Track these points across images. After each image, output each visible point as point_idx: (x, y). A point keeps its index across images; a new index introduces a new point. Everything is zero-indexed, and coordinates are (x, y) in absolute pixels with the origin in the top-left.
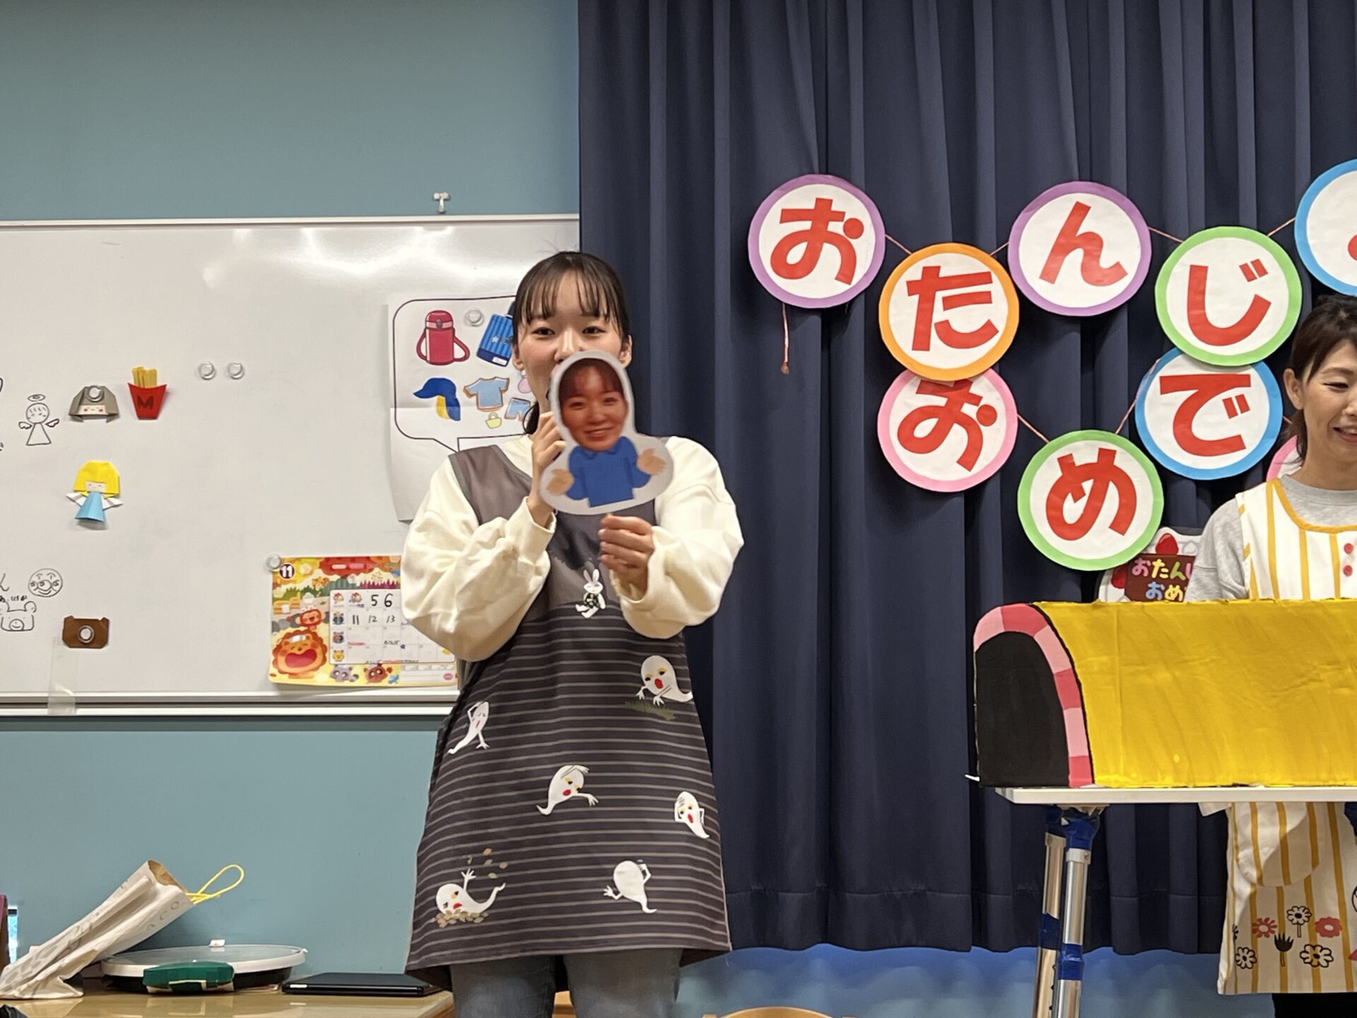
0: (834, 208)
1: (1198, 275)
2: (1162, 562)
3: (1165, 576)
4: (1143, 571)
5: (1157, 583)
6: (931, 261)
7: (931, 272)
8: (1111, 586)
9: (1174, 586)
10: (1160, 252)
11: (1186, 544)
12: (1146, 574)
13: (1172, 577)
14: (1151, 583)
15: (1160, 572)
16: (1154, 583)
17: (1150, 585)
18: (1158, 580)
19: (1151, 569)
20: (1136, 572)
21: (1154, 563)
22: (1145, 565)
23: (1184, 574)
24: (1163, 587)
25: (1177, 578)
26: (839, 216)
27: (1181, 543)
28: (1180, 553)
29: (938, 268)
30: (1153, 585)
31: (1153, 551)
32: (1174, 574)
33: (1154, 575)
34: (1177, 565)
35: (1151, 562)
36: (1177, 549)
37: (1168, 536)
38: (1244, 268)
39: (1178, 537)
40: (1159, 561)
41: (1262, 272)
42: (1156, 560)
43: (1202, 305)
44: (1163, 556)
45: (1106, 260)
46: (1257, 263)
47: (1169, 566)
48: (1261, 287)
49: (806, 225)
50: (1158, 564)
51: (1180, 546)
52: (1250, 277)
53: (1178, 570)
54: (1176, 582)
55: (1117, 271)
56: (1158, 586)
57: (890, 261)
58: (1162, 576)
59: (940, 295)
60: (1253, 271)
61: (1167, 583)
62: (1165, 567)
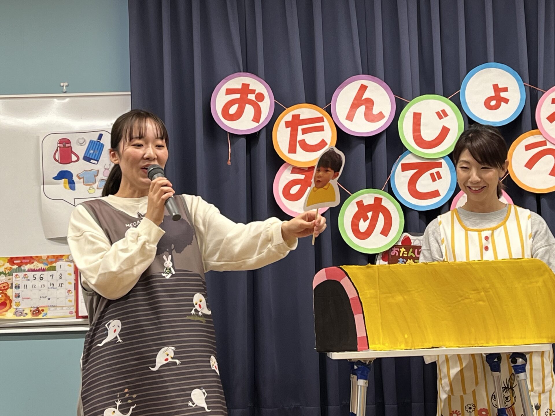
0: (251, 88)
1: (417, 117)
2: (405, 248)
3: (406, 255)
4: (396, 253)
5: (402, 259)
6: (296, 112)
7: (296, 117)
8: (381, 261)
9: (410, 260)
10: (400, 106)
11: (415, 240)
12: (397, 255)
13: (409, 256)
14: (400, 258)
15: (403, 253)
16: (401, 259)
17: (399, 260)
18: (403, 257)
19: (399, 252)
20: (392, 254)
21: (401, 249)
22: (397, 250)
23: (415, 254)
24: (405, 261)
25: (411, 256)
26: (253, 92)
27: (413, 240)
28: (412, 244)
29: (299, 115)
31: (400, 244)
32: (410, 254)
33: (401, 255)
34: (411, 250)
35: (400, 249)
36: (411, 243)
37: (407, 237)
38: (438, 113)
39: (411, 237)
40: (403, 248)
41: (446, 115)
42: (401, 248)
43: (419, 131)
44: (404, 246)
45: (375, 111)
46: (443, 111)
47: (408, 251)
48: (445, 122)
49: (238, 96)
50: (403, 250)
51: (412, 241)
52: (440, 117)
53: (412, 252)
54: (411, 258)
55: (381, 116)
56: (403, 260)
57: (277, 112)
58: (405, 255)
59: (300, 128)
60: (442, 115)
61: (407, 258)
62: (406, 251)
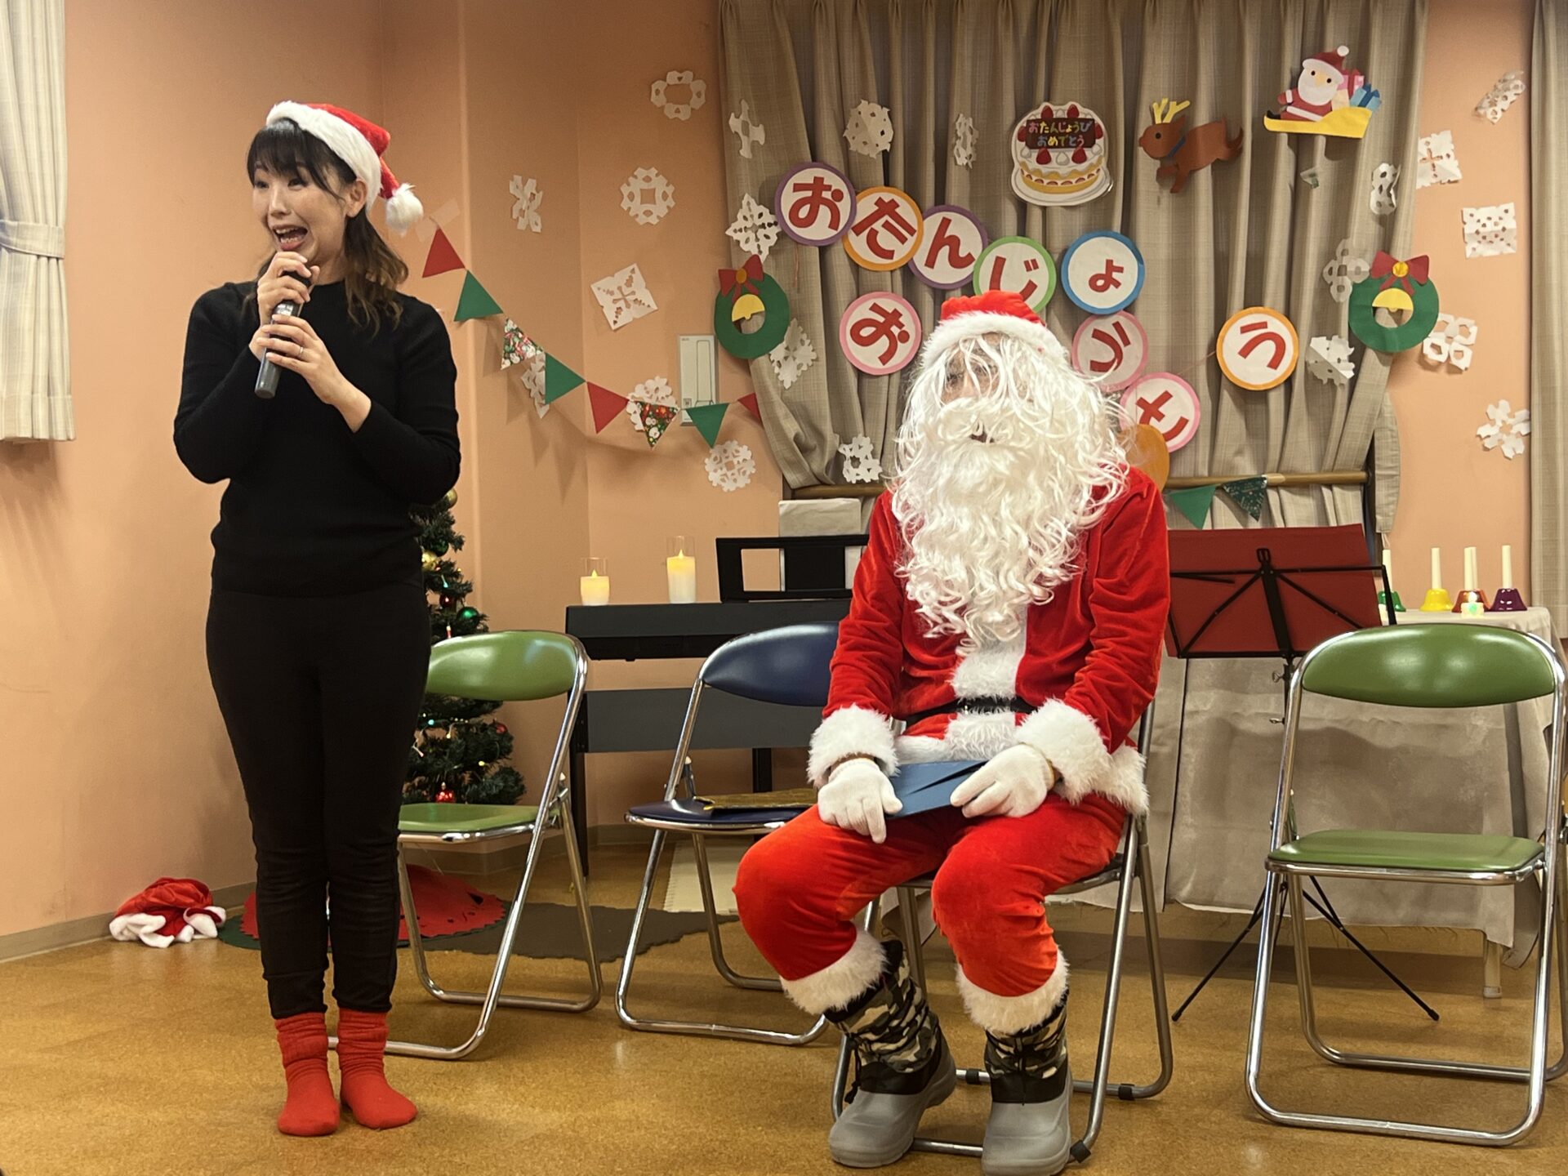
0: (825, 183)
2: (1046, 123)
3: (1046, 132)
8: (1018, 140)
11: (1057, 111)
12: (1036, 132)
15: (1044, 129)
18: (1044, 134)
19: (1039, 128)
20: (1031, 131)
22: (1037, 125)
23: (1058, 130)
24: (1046, 138)
25: (1054, 132)
26: (828, 188)
28: (1054, 117)
30: (1041, 138)
31: (1039, 117)
33: (1041, 131)
34: (1053, 124)
35: (1040, 123)
36: (1053, 115)
37: (1047, 107)
39: (1053, 107)
42: (1043, 122)
43: (998, 281)
44: (1045, 120)
47: (1049, 125)
49: (809, 193)
50: (1043, 124)
51: (1054, 113)
53: (1055, 128)
54: (1053, 134)
56: (1044, 138)
61: (1049, 135)
